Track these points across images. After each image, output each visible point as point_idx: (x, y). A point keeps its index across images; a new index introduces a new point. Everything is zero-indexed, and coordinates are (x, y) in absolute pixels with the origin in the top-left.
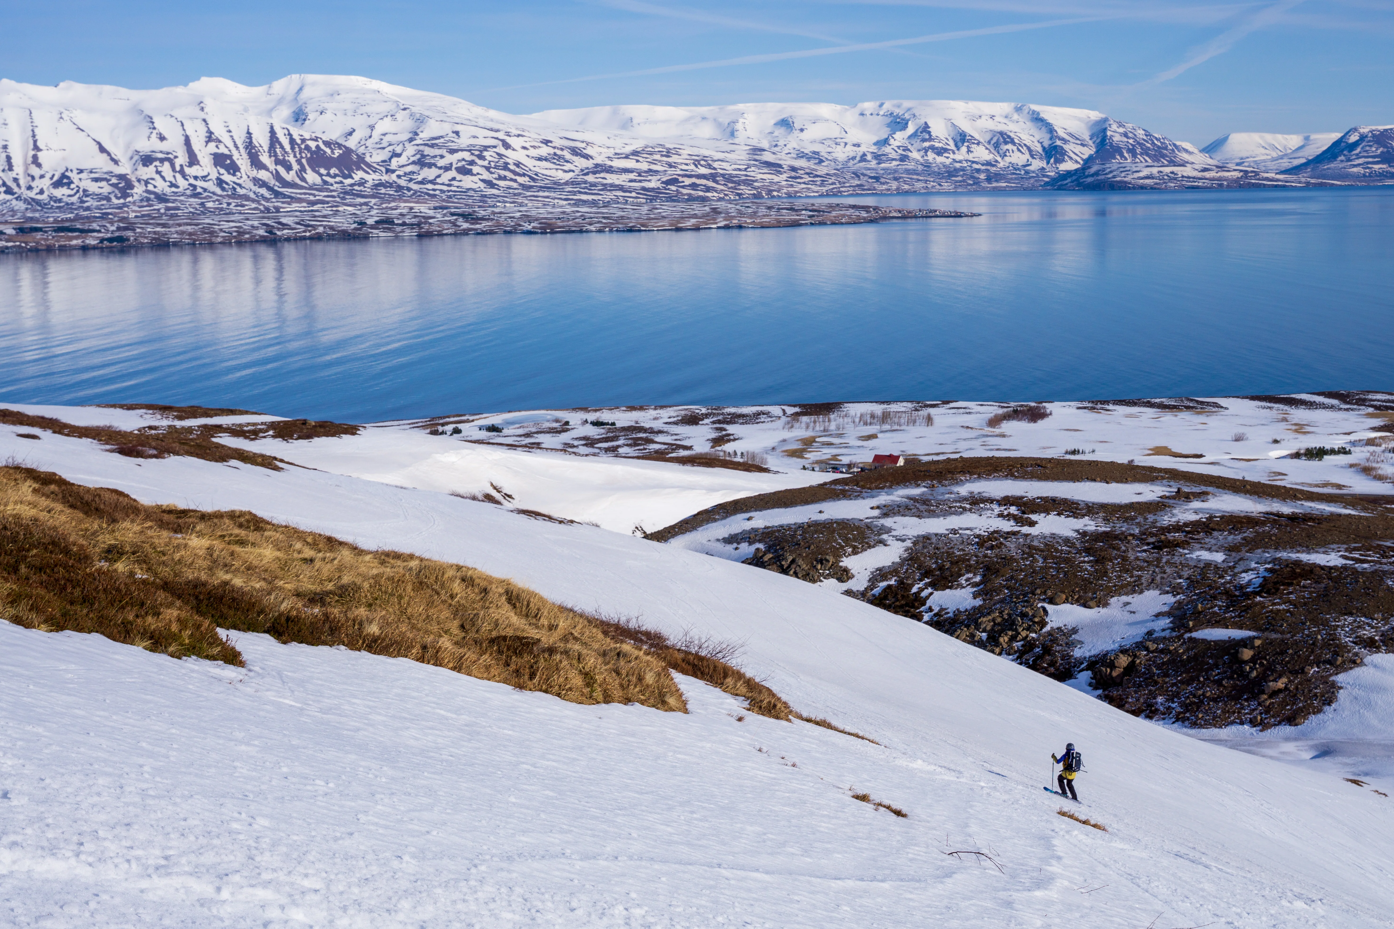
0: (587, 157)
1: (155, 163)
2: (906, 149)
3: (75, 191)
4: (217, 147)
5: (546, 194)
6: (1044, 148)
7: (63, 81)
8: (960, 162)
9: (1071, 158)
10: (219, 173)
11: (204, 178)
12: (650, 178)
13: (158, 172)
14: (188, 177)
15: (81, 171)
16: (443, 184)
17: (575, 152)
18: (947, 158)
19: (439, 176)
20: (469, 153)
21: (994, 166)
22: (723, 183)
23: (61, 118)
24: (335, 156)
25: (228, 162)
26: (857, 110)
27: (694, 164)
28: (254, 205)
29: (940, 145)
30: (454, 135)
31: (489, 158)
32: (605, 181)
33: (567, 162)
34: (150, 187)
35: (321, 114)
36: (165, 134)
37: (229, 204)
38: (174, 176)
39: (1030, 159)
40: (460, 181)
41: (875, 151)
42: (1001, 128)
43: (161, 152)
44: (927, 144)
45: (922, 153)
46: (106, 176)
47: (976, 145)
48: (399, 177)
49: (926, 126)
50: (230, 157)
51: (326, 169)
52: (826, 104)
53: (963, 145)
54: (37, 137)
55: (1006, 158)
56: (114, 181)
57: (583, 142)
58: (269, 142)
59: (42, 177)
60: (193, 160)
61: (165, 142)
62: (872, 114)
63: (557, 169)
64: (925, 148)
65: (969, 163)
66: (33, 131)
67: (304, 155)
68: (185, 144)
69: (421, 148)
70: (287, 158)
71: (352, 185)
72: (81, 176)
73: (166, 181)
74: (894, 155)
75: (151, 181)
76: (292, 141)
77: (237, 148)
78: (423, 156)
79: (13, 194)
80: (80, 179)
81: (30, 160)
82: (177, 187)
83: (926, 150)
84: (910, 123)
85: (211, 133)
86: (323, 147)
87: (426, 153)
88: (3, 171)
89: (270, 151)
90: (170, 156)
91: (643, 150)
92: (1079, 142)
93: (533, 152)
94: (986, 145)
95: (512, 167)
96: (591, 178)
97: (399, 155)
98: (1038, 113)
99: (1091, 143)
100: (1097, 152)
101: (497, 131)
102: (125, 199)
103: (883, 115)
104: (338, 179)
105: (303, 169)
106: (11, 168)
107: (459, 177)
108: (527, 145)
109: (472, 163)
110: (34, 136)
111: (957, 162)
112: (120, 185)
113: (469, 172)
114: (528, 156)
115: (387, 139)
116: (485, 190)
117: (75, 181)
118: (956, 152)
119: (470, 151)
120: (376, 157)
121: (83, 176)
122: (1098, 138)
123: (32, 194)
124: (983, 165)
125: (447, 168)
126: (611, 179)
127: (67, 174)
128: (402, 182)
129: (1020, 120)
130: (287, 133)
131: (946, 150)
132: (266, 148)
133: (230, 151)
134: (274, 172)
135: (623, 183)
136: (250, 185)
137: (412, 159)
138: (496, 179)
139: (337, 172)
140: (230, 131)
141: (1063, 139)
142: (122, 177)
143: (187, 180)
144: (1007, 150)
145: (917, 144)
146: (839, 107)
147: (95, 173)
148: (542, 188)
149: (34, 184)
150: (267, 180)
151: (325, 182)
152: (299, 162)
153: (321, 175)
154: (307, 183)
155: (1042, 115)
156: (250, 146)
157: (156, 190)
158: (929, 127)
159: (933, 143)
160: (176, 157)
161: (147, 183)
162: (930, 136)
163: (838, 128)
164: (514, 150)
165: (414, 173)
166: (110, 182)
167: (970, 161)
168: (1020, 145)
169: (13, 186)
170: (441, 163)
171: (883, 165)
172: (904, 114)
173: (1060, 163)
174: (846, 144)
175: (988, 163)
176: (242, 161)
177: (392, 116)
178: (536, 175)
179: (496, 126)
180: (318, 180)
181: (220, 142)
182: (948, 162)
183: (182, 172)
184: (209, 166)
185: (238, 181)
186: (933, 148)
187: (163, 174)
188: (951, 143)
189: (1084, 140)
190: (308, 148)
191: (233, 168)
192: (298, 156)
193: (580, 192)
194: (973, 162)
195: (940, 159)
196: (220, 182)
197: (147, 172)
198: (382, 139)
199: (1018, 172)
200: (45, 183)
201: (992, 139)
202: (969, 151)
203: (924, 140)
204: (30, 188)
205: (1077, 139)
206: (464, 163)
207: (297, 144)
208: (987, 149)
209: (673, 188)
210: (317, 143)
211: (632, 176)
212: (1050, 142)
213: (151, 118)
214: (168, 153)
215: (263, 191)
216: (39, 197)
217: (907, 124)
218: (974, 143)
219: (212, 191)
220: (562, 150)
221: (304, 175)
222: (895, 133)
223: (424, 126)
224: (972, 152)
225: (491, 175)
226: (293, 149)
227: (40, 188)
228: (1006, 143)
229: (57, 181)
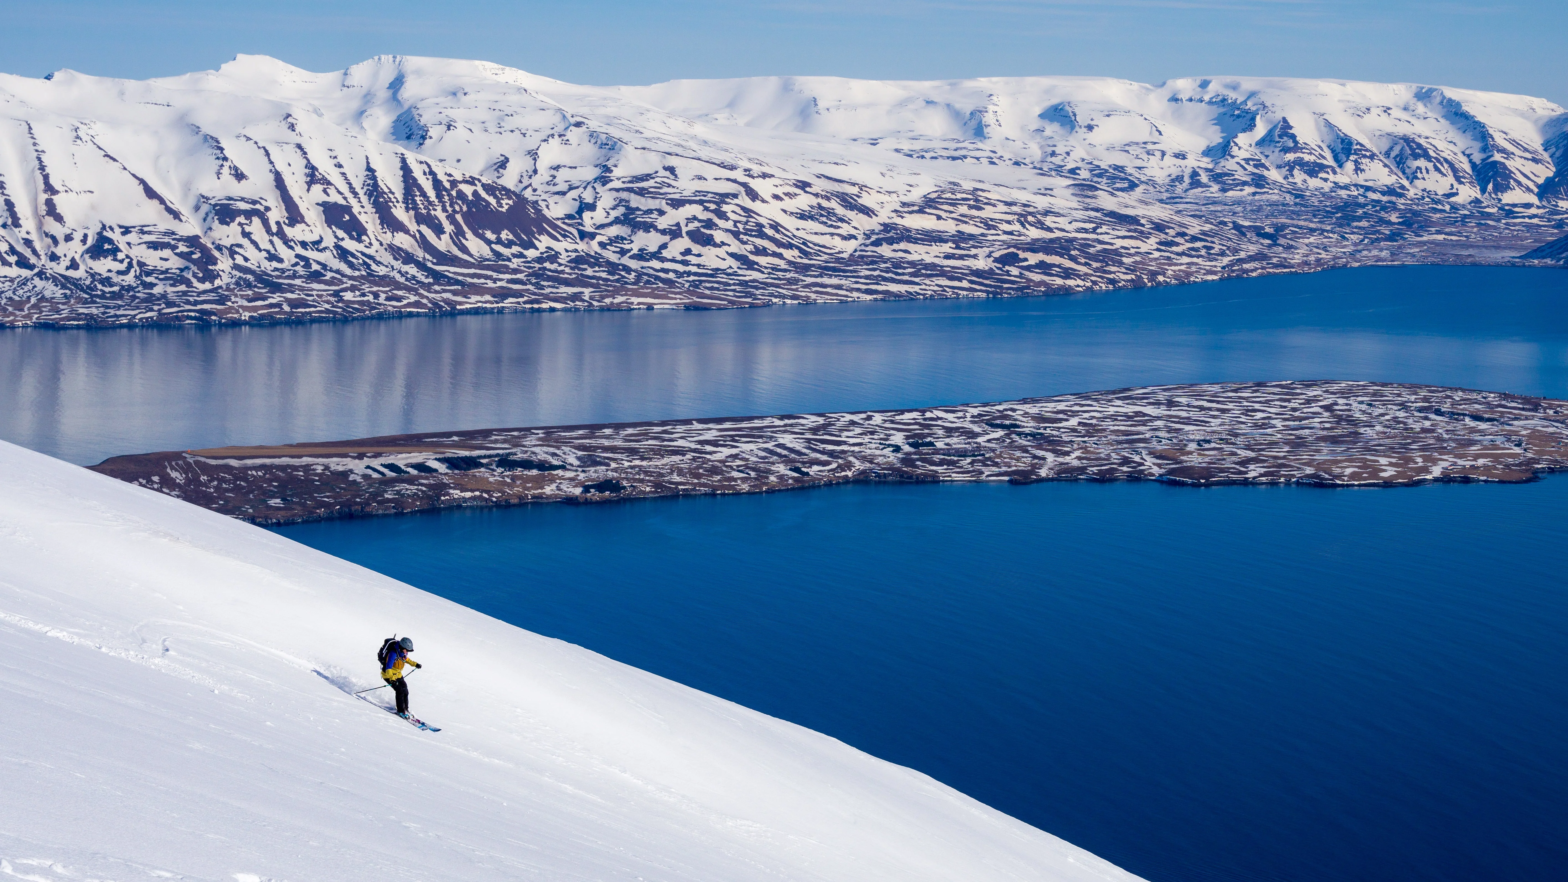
0: (867, 211)
1: (238, 220)
2: (1259, 165)
3: (125, 264)
4: (325, 191)
5: (835, 281)
6: (1473, 165)
7: (59, 70)
8: (1346, 187)
9: (1519, 184)
10: (336, 237)
11: (316, 245)
12: (973, 251)
13: (246, 235)
14: (292, 244)
15: (126, 231)
16: (673, 260)
17: (848, 202)
18: (1326, 180)
19: (664, 246)
20: (701, 208)
21: (1401, 195)
22: (1083, 261)
23: (78, 137)
24: (504, 210)
25: (347, 217)
26: (1165, 93)
27: (1019, 221)
28: (413, 298)
29: (1312, 158)
30: (668, 174)
31: (733, 216)
32: (910, 258)
33: (841, 220)
34: (239, 260)
35: (449, 129)
36: (244, 168)
37: (376, 295)
38: (271, 242)
39: (1456, 185)
40: (699, 255)
41: (1210, 166)
42: (1403, 129)
43: (243, 199)
44: (1290, 157)
45: (1284, 171)
46: (166, 240)
47: (1368, 160)
48: (602, 245)
49: (1286, 126)
50: (348, 209)
51: (493, 233)
52: (1115, 80)
53: (1348, 159)
54: (48, 170)
55: (1416, 182)
56: (182, 248)
57: (854, 184)
58: (402, 185)
59: (68, 238)
60: (295, 216)
61: (244, 181)
62: (1191, 100)
63: (832, 234)
64: (1288, 164)
65: (1362, 191)
66: (39, 159)
67: (457, 208)
68: (277, 187)
69: (624, 195)
70: (433, 212)
71: (540, 260)
72: (129, 238)
73: (260, 250)
74: (1240, 175)
75: (237, 249)
76: (437, 184)
77: (355, 194)
78: (630, 210)
79: (31, 267)
80: (129, 244)
81: (43, 209)
82: (281, 261)
83: (1291, 167)
84: (1258, 118)
85: (314, 168)
86: (483, 194)
87: (633, 205)
88: (4, 226)
89: (405, 202)
90: (258, 206)
91: (939, 197)
92: (1529, 156)
93: (790, 204)
94: (1382, 158)
95: (770, 232)
96: (885, 250)
97: (592, 207)
98: (1458, 104)
99: (1546, 156)
100: (1557, 174)
101: (732, 168)
102: (212, 283)
103: (1210, 103)
104: (515, 249)
105: (459, 233)
106: (16, 223)
107: (696, 248)
108: (779, 192)
109: (709, 224)
110: (42, 168)
111: (1342, 188)
112: (194, 256)
113: (708, 241)
114: (785, 211)
115: (563, 175)
116: (740, 272)
117: (121, 246)
118: (1338, 170)
119: (701, 202)
120: (557, 210)
121: (133, 237)
122: (1557, 148)
123: (60, 268)
124: (1383, 193)
125: (675, 233)
126: (920, 253)
127: (105, 233)
128: (610, 255)
129: (1429, 114)
130: (427, 170)
131: (1322, 168)
132: (399, 195)
133: (345, 198)
134: (418, 235)
135: (937, 261)
136: (386, 258)
137: (614, 214)
138: (751, 252)
139: (511, 237)
140: (340, 166)
141: (1503, 151)
142: (193, 241)
143: (292, 248)
144: (1418, 168)
145: (1275, 156)
146: (1136, 86)
147: (149, 233)
148: (824, 270)
149: (59, 251)
150: (410, 250)
151: (498, 255)
152: (451, 218)
153: (489, 242)
154: (471, 255)
155: (1465, 108)
156: (374, 191)
157: (248, 265)
158: (1291, 128)
159: (1301, 155)
160: (268, 209)
161: (232, 253)
162: (1296, 142)
163: (1146, 127)
164: (763, 201)
165: (623, 239)
166: (178, 251)
167: (1362, 186)
168: (1438, 161)
169: (27, 253)
170: (663, 223)
171: (1230, 193)
172: (1245, 102)
173: (1502, 192)
174: (1163, 154)
175: (1390, 191)
176: (368, 218)
177: (560, 136)
178: (804, 244)
179: (728, 159)
180: (486, 251)
181: (329, 183)
182: (1327, 187)
183: (281, 234)
184: (318, 224)
185: (367, 251)
186: (1300, 163)
187: (253, 237)
188: (1328, 154)
189: (1535, 152)
190: (461, 195)
191: (356, 230)
192: (449, 209)
193: (885, 279)
194: (1368, 189)
195: (1314, 183)
196: (343, 254)
197: (228, 234)
198: (554, 177)
199: (1440, 207)
200: (75, 249)
201: (1391, 148)
202: (1358, 169)
203: (1286, 150)
204: (54, 257)
205: (1526, 150)
206: (696, 224)
207: (445, 189)
208: (1385, 166)
209: (1015, 271)
210: (474, 188)
211: (947, 248)
212: (1484, 156)
213: (218, 142)
214: (254, 202)
215: (412, 270)
216: (71, 273)
217: (1253, 119)
218: (1365, 156)
219: (334, 268)
220: (828, 199)
221: (464, 241)
222: (1236, 137)
223: (616, 157)
224: (1362, 170)
225: (743, 246)
226: (439, 196)
227: (69, 258)
228: (1416, 157)
229: (93, 246)
